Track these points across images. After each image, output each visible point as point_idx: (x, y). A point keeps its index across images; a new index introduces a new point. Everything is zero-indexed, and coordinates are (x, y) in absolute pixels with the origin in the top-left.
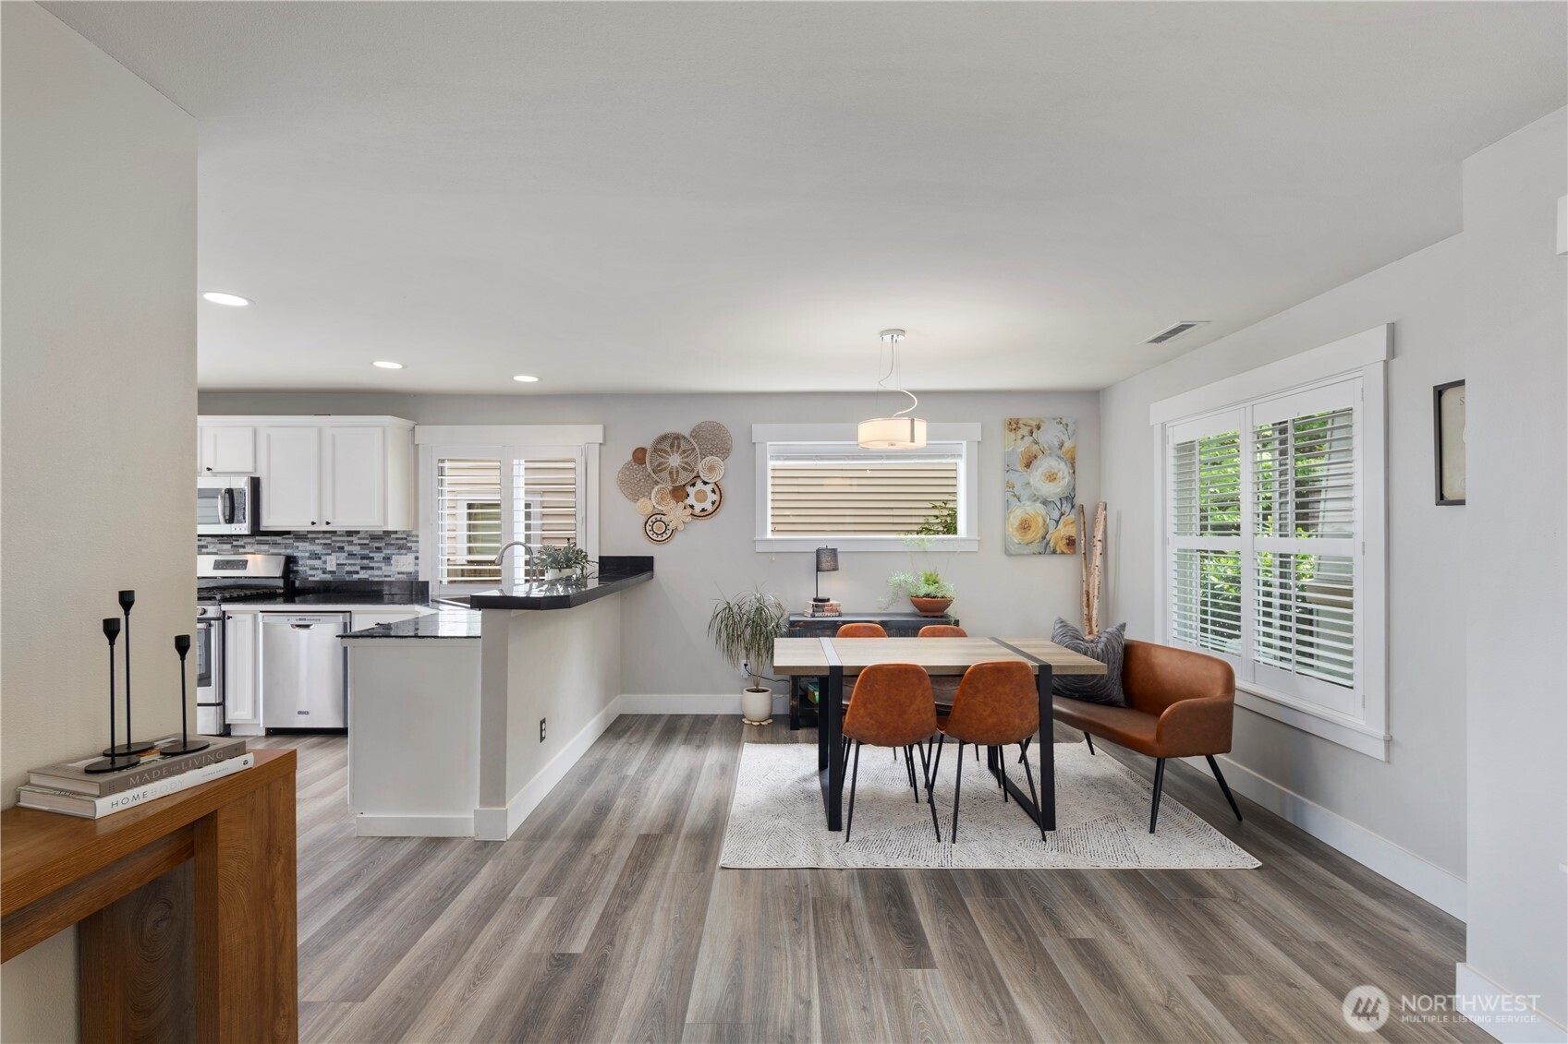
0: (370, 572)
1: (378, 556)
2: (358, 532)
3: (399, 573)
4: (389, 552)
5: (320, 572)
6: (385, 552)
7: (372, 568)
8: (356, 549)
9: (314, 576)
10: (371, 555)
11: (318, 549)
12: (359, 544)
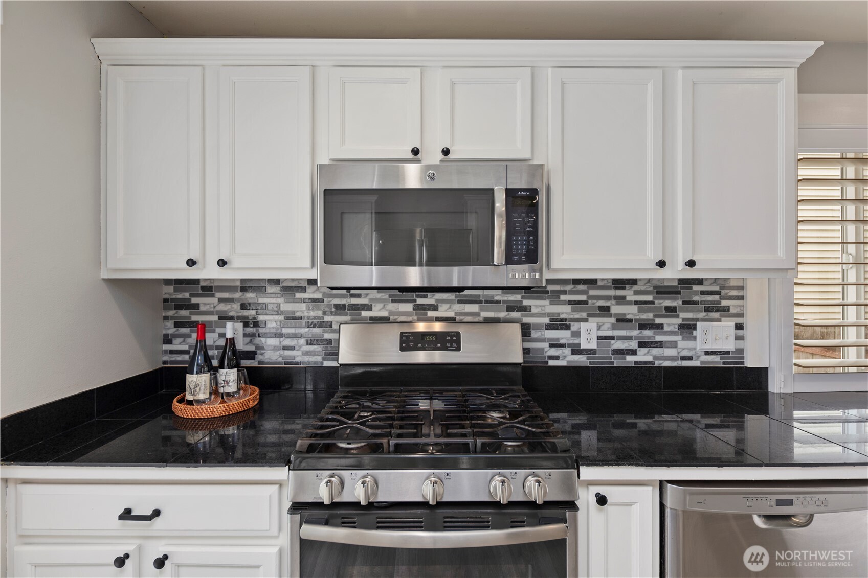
0: (656, 351)
1: (671, 324)
2: (634, 282)
3: (707, 353)
4: (689, 315)
5: (568, 351)
6: (683, 315)
7: (660, 345)
8: (631, 311)
9: (557, 358)
10: (658, 321)
11: (564, 311)
12: (636, 303)
